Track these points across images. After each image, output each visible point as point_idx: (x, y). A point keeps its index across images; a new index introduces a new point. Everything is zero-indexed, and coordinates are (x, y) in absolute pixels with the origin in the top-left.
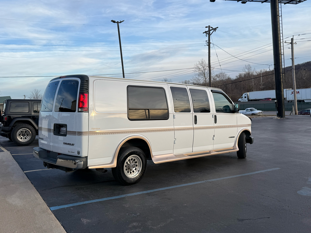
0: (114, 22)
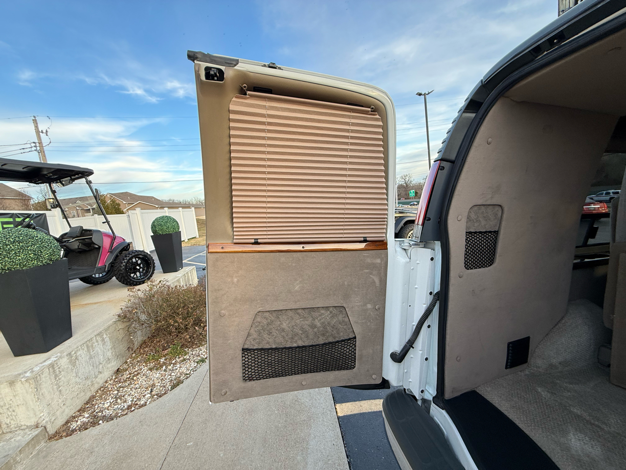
0: (420, 95)
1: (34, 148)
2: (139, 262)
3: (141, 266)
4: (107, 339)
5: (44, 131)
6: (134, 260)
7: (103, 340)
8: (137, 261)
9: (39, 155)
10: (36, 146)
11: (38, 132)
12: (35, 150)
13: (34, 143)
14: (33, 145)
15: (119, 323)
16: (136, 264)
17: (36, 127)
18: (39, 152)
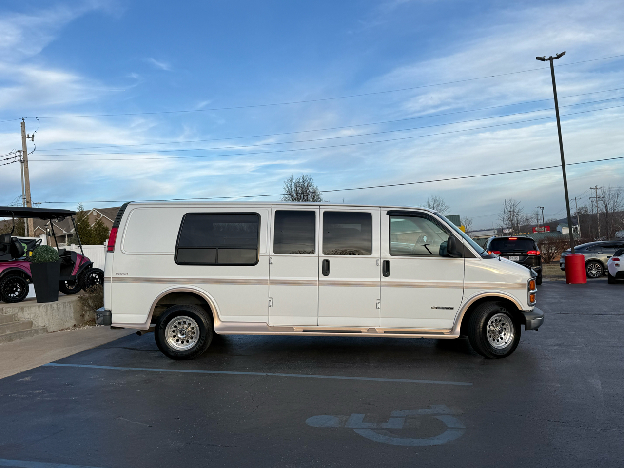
0: (543, 59)
1: (18, 158)
2: (97, 277)
3: (98, 280)
4: (72, 307)
5: (31, 136)
6: (94, 275)
7: (70, 306)
8: (95, 276)
9: (22, 165)
10: (20, 156)
11: (24, 138)
12: (19, 161)
13: (19, 151)
14: (18, 154)
15: (79, 302)
16: (95, 278)
17: (24, 131)
18: (22, 163)
